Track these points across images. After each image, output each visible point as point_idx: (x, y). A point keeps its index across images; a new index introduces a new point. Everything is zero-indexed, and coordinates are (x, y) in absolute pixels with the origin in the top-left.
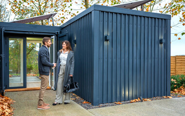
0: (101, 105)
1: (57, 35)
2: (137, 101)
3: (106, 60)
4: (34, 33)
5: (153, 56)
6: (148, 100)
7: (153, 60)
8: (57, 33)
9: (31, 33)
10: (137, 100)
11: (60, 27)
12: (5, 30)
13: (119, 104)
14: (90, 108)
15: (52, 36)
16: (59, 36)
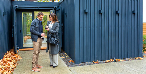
0: (82, 63)
1: (55, 9)
2: (111, 62)
3: (86, 28)
4: (39, 8)
5: (127, 24)
6: (121, 60)
7: (126, 28)
8: (55, 7)
9: (36, 8)
10: (112, 60)
11: (58, 3)
12: (18, 7)
13: (96, 63)
14: (72, 66)
15: (51, 10)
16: (57, 10)
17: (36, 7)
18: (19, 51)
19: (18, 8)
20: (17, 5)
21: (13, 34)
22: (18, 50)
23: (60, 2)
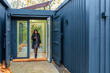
1: (52, 17)
4: (35, 16)
8: (52, 15)
11: (55, 11)
15: (48, 18)
16: (53, 18)
17: (31, 15)
18: (13, 62)
19: (13, 16)
20: (12, 12)
21: (4, 45)
22: (11, 62)
23: (57, 10)
